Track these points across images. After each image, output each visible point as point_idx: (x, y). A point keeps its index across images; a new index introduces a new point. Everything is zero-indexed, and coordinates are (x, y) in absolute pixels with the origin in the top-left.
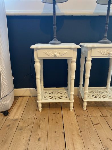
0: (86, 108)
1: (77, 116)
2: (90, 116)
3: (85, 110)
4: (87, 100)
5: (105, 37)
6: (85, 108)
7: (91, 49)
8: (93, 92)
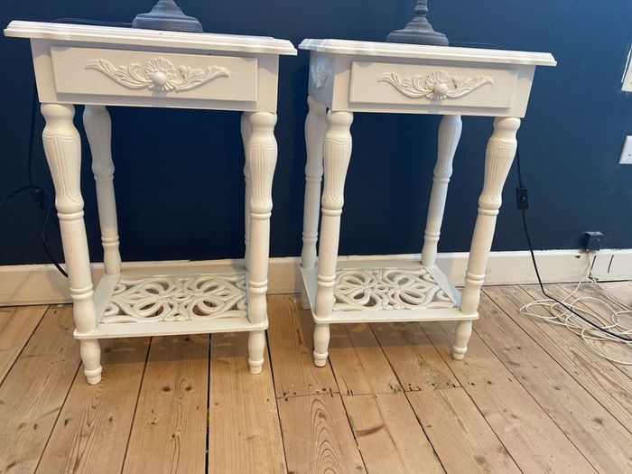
0: (325, 355)
1: (283, 397)
2: (344, 391)
3: (322, 363)
4: (329, 314)
5: (420, 13)
6: (322, 355)
7: (350, 67)
8: (363, 280)
